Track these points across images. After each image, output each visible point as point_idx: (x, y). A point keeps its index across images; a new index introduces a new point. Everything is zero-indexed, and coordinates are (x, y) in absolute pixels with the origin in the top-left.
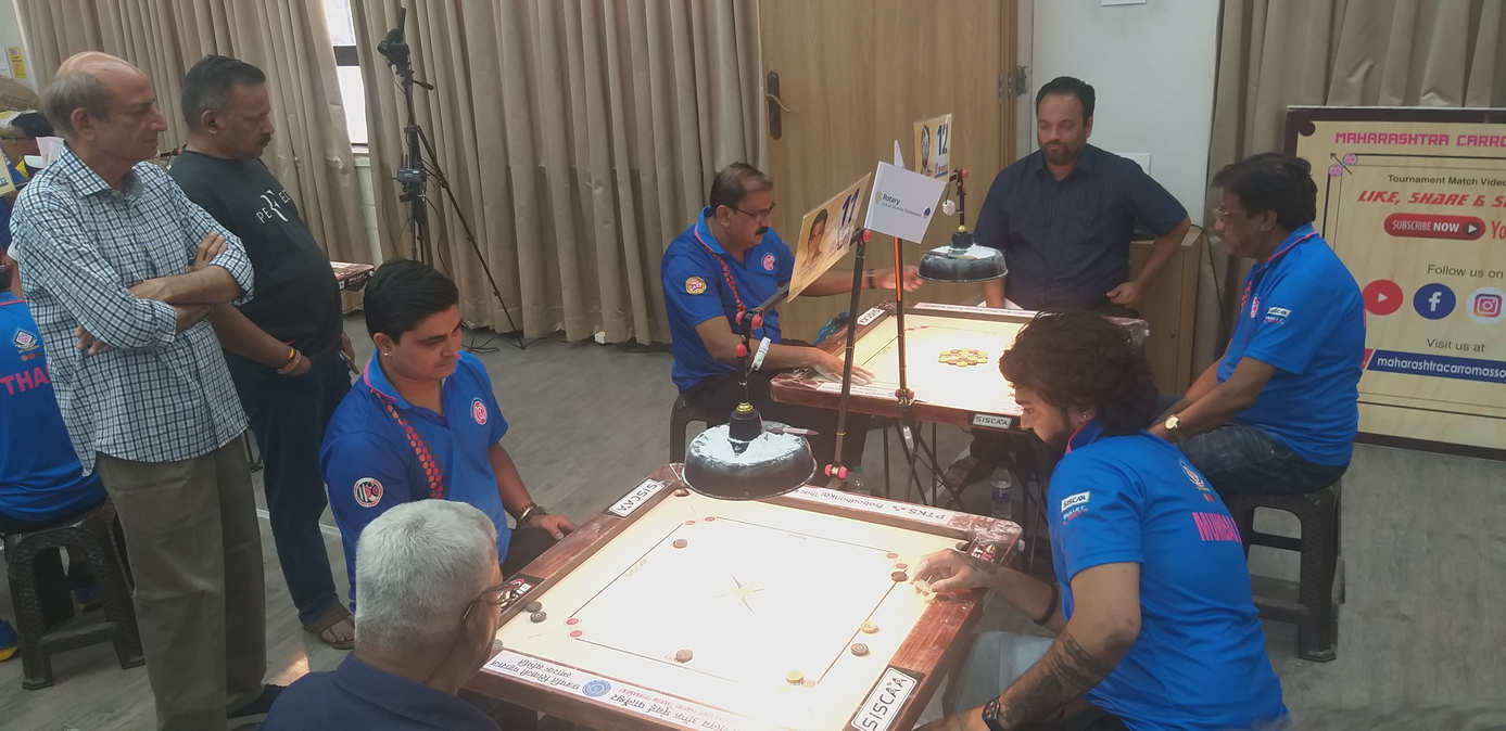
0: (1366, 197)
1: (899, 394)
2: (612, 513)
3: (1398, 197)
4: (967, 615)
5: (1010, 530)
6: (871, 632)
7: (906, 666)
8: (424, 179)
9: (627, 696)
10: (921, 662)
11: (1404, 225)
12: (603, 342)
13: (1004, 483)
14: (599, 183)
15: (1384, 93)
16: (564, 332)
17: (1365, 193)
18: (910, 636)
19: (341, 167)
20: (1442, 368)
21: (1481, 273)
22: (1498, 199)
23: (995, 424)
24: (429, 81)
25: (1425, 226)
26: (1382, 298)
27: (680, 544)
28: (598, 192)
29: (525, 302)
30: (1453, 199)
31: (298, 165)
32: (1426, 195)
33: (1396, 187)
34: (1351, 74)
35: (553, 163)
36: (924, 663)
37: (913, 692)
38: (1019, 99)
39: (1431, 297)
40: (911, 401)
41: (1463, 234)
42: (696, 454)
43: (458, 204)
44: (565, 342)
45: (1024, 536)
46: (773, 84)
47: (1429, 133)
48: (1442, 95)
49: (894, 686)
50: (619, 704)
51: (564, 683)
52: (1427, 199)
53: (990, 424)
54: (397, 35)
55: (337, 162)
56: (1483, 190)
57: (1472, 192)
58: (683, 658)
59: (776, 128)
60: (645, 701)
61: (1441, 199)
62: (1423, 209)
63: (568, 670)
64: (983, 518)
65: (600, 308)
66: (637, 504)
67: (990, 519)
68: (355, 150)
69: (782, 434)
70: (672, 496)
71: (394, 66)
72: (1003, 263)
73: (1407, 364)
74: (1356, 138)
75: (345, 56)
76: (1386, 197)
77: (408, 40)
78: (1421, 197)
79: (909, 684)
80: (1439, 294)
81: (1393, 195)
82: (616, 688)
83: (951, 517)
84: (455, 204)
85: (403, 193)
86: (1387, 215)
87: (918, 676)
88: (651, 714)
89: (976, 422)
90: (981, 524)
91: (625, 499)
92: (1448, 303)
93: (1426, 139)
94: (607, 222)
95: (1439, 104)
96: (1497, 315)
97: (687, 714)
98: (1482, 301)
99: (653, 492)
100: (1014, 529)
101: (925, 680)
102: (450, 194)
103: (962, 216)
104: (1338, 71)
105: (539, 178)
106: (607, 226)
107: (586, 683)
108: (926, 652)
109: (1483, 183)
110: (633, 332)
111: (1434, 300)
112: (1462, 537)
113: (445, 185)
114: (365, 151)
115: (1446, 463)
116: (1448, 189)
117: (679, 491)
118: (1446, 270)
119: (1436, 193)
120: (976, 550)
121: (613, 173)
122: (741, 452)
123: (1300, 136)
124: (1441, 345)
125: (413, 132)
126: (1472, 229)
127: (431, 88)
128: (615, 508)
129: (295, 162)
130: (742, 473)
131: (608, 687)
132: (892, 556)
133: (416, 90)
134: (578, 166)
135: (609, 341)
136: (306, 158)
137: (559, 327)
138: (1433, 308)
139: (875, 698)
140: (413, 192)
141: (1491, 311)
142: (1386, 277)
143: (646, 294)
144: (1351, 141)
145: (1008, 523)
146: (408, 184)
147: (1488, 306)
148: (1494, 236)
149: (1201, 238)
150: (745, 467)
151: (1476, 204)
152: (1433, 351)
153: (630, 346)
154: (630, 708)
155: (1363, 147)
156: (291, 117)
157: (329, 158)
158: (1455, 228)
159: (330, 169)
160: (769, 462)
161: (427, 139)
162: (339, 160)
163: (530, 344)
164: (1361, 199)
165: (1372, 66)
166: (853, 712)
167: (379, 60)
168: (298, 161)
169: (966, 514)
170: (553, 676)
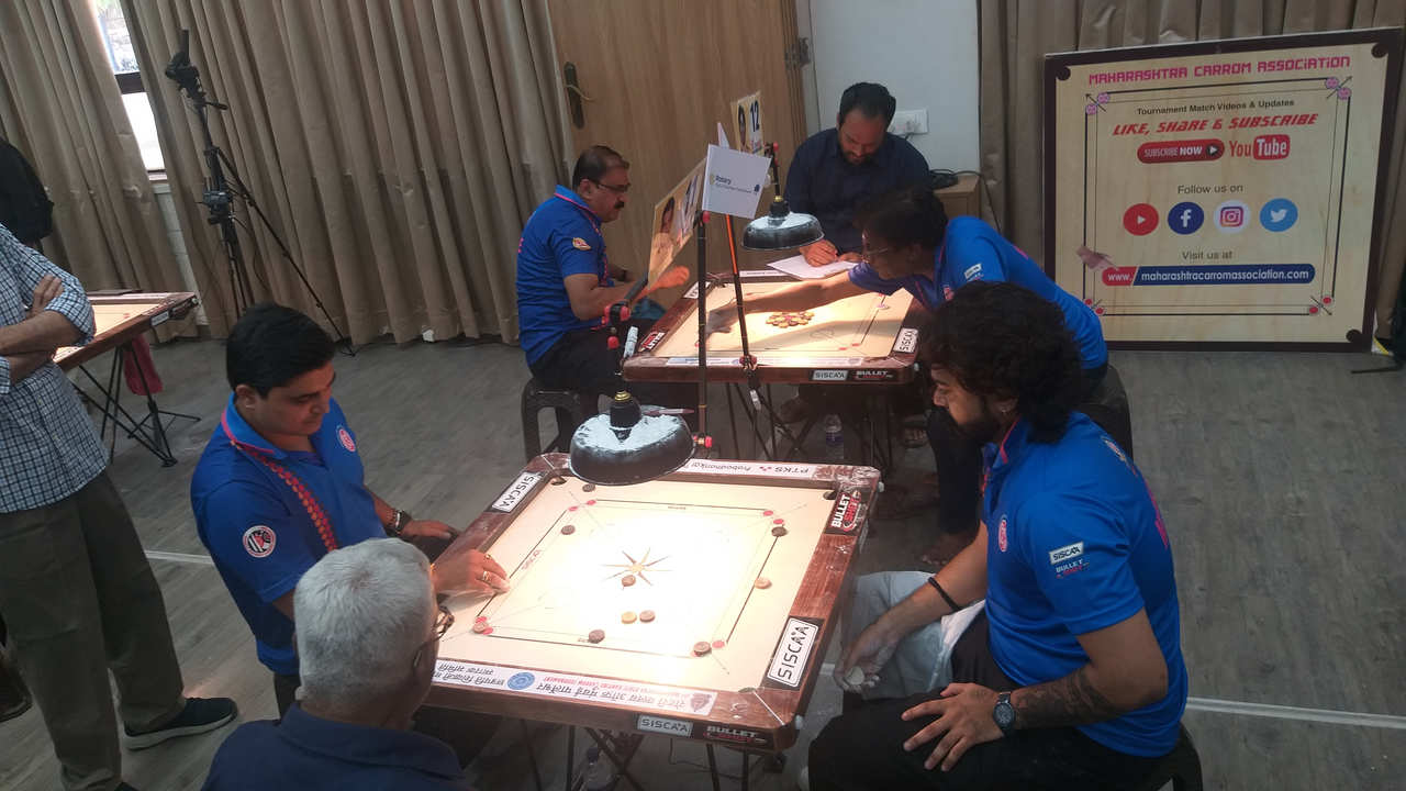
0: (1120, 130)
1: (743, 361)
2: (496, 510)
3: (1148, 128)
4: (848, 559)
5: (869, 475)
6: (763, 588)
7: (806, 615)
8: (230, 199)
9: (552, 684)
10: (818, 608)
11: (1155, 153)
12: (431, 340)
13: (834, 427)
14: (408, 186)
15: (1127, 34)
16: (392, 335)
17: (1118, 127)
18: (802, 586)
19: (140, 196)
20: (1196, 276)
21: (1223, 189)
22: (1234, 121)
23: (833, 377)
24: (221, 101)
25: (1172, 152)
26: (1141, 220)
27: (568, 531)
28: (409, 194)
29: (349, 310)
30: (1195, 125)
31: (95, 198)
32: (1171, 124)
33: (1144, 119)
34: (1098, 19)
35: (358, 169)
36: (819, 608)
37: (817, 638)
38: (803, 69)
39: (1182, 214)
40: (755, 366)
41: (1206, 156)
42: (583, 446)
43: (267, 219)
44: (395, 344)
45: (883, 479)
46: (570, 74)
47: (1169, 68)
48: (1178, 31)
49: (799, 635)
50: (546, 693)
51: (488, 681)
52: (1172, 127)
53: (828, 378)
54: (183, 57)
55: (134, 191)
56: (1220, 114)
57: (1212, 117)
58: (596, 638)
59: (578, 117)
60: (570, 686)
61: (1184, 127)
62: (1170, 136)
63: (489, 668)
64: (843, 466)
65: (426, 307)
66: (518, 498)
67: (850, 467)
68: (152, 177)
69: (659, 415)
70: (550, 485)
71: (184, 91)
72: (819, 228)
73: (1166, 277)
74: (1106, 78)
75: (129, 83)
76: (1137, 129)
77: (194, 61)
78: (1166, 126)
79: (812, 631)
80: (1189, 211)
81: (1143, 127)
82: (540, 678)
83: (814, 471)
84: (263, 218)
85: (211, 217)
86: (1139, 146)
87: (818, 622)
88: (579, 697)
89: (815, 378)
90: (844, 472)
91: (506, 495)
92: (1198, 218)
93: (1168, 73)
94: (421, 223)
95: (1176, 40)
96: (1241, 223)
97: (614, 692)
98: (1227, 213)
99: (531, 484)
100: (873, 473)
101: (825, 625)
102: (258, 210)
103: (777, 187)
104: (1085, 19)
105: (347, 186)
106: (422, 227)
107: (509, 677)
108: (819, 599)
109: (1220, 108)
110: (461, 327)
111: (1186, 217)
112: (1235, 423)
113: (253, 203)
114: (164, 177)
115: (1208, 359)
116: (1190, 117)
117: (554, 480)
118: (1193, 189)
119: (1180, 121)
120: (844, 497)
121: (421, 174)
122: (625, 438)
123: (1058, 81)
124: (1195, 256)
125: (212, 153)
126: (1213, 150)
127: (224, 107)
128: (497, 505)
129: (91, 196)
130: (629, 459)
131: (532, 678)
132: (768, 513)
133: (209, 112)
134: (384, 170)
135: (437, 339)
136: (101, 189)
137: (386, 330)
138: (1185, 225)
139: (783, 649)
140: (220, 214)
141: (1235, 221)
142: (1142, 201)
143: (469, 289)
144: (1103, 81)
145: (866, 468)
146: (215, 207)
147: (1232, 217)
148: (1233, 155)
149: (979, 182)
150: (631, 452)
151: (1214, 127)
152: (1188, 262)
153: (460, 340)
154: (557, 694)
155: (1113, 86)
156: (80, 151)
157: (126, 188)
158: (1198, 150)
159: (129, 199)
160: (654, 444)
161: (226, 156)
162: (136, 188)
163: (358, 351)
164: (1116, 133)
165: (1114, 12)
166: (767, 664)
167: (165, 84)
168: (95, 194)
169: (827, 466)
170: (476, 676)
